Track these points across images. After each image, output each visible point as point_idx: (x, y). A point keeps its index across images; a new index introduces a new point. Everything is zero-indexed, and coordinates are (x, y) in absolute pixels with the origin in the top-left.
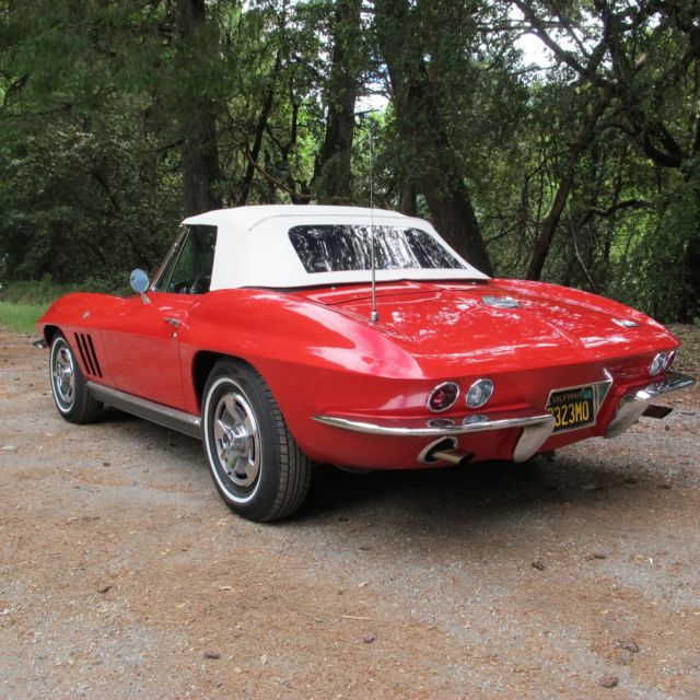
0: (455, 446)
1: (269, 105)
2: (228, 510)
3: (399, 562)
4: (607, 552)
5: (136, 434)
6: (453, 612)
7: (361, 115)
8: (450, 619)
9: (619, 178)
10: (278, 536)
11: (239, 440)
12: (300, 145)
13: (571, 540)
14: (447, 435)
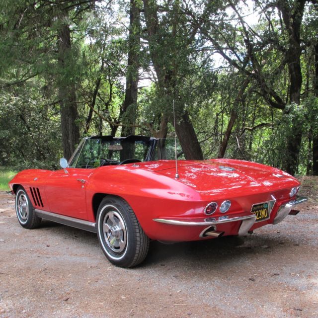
0: (215, 229)
1: (98, 84)
2: (110, 264)
3: (192, 281)
4: (279, 273)
5: (57, 233)
6: (221, 300)
7: (141, 88)
8: (220, 303)
9: (254, 114)
10: (136, 273)
11: (116, 232)
12: (113, 102)
13: (262, 269)
14: (212, 225)
